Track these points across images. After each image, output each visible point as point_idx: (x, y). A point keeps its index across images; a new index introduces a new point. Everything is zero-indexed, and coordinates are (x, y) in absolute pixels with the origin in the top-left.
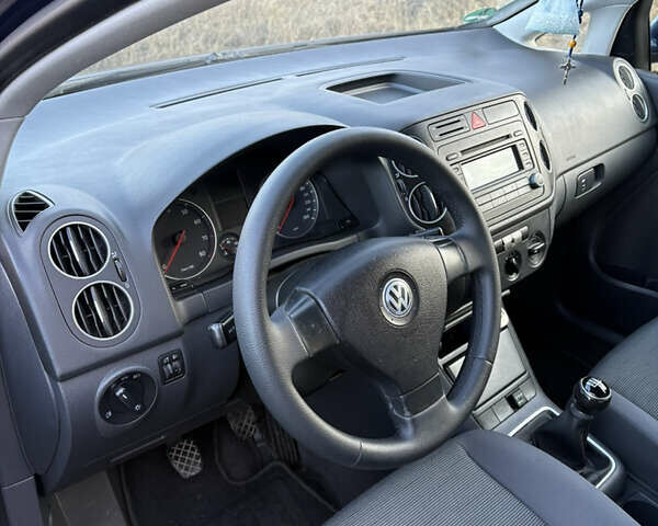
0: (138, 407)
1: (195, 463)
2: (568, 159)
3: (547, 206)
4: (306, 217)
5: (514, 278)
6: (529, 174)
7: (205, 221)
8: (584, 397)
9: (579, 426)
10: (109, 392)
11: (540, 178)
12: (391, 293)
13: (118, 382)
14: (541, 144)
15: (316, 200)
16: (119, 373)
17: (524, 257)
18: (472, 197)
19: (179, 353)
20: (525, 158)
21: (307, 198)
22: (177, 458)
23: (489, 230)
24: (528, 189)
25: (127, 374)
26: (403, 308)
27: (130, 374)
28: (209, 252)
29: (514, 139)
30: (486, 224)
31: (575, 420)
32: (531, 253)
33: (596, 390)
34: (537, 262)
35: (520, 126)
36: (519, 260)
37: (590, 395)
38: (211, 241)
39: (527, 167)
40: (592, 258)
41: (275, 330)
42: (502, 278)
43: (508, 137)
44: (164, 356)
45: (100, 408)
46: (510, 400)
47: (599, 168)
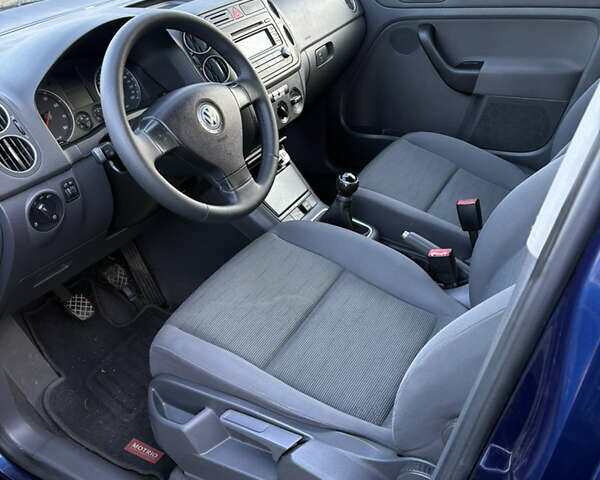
0: (54, 217)
1: (88, 309)
2: (306, 39)
3: (298, 69)
4: (133, 97)
5: (285, 120)
6: (280, 48)
7: (61, 104)
8: (343, 184)
9: (345, 207)
10: (33, 208)
11: (290, 49)
12: (205, 113)
14: (284, 27)
15: (137, 85)
16: (37, 194)
17: (289, 105)
18: (250, 62)
19: (72, 180)
20: (275, 37)
21: (130, 84)
22: (73, 308)
23: (264, 85)
24: (282, 58)
25: (43, 194)
26: (215, 123)
27: (44, 194)
28: (70, 126)
29: (265, 24)
30: (262, 81)
31: (342, 204)
32: (293, 103)
33: (349, 179)
34: (299, 109)
35: (266, 16)
36: (286, 108)
37: (347, 183)
38: (69, 117)
39: (278, 43)
40: (342, 121)
41: (138, 140)
42: (277, 121)
43: (260, 23)
44: (63, 183)
45: (30, 220)
46: (301, 208)
47: (329, 45)
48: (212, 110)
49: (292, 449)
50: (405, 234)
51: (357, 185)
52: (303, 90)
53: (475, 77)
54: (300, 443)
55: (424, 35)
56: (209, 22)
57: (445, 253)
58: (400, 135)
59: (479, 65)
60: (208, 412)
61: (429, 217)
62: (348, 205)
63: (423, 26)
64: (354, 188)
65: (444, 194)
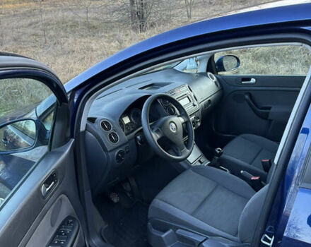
1: (117, 198)
2: (201, 99)
3: (198, 110)
6: (192, 103)
8: (217, 152)
9: (217, 161)
10: (117, 155)
11: (196, 103)
13: (119, 153)
14: (194, 95)
19: (128, 147)
20: (191, 99)
22: (112, 198)
24: (193, 106)
25: (120, 151)
26: (174, 129)
32: (197, 122)
33: (219, 150)
34: (199, 124)
35: (188, 92)
36: (195, 124)
39: (192, 101)
41: (153, 134)
43: (186, 94)
44: (126, 148)
46: (200, 161)
47: (209, 100)
48: (173, 125)
49: (203, 241)
50: (242, 172)
51: (222, 153)
52: (200, 117)
53: (268, 113)
54: (205, 240)
55: (247, 97)
56: (169, 95)
57: (257, 178)
58: (238, 135)
59: (270, 108)
60: (171, 231)
61: (252, 167)
62: (219, 160)
63: (246, 93)
64: (221, 154)
65: (258, 158)
